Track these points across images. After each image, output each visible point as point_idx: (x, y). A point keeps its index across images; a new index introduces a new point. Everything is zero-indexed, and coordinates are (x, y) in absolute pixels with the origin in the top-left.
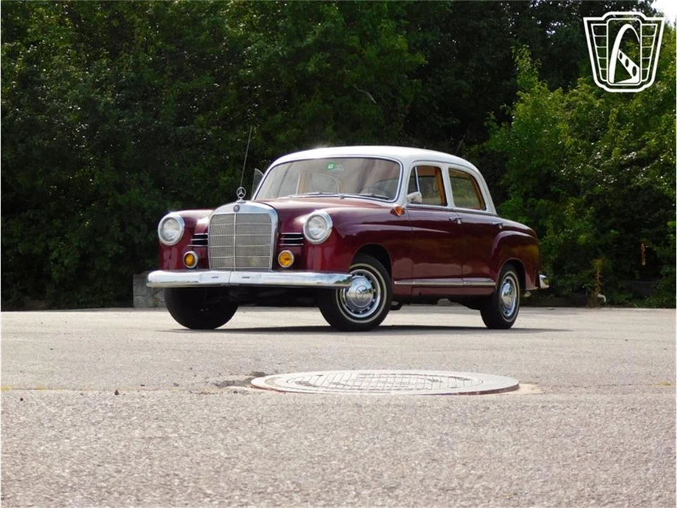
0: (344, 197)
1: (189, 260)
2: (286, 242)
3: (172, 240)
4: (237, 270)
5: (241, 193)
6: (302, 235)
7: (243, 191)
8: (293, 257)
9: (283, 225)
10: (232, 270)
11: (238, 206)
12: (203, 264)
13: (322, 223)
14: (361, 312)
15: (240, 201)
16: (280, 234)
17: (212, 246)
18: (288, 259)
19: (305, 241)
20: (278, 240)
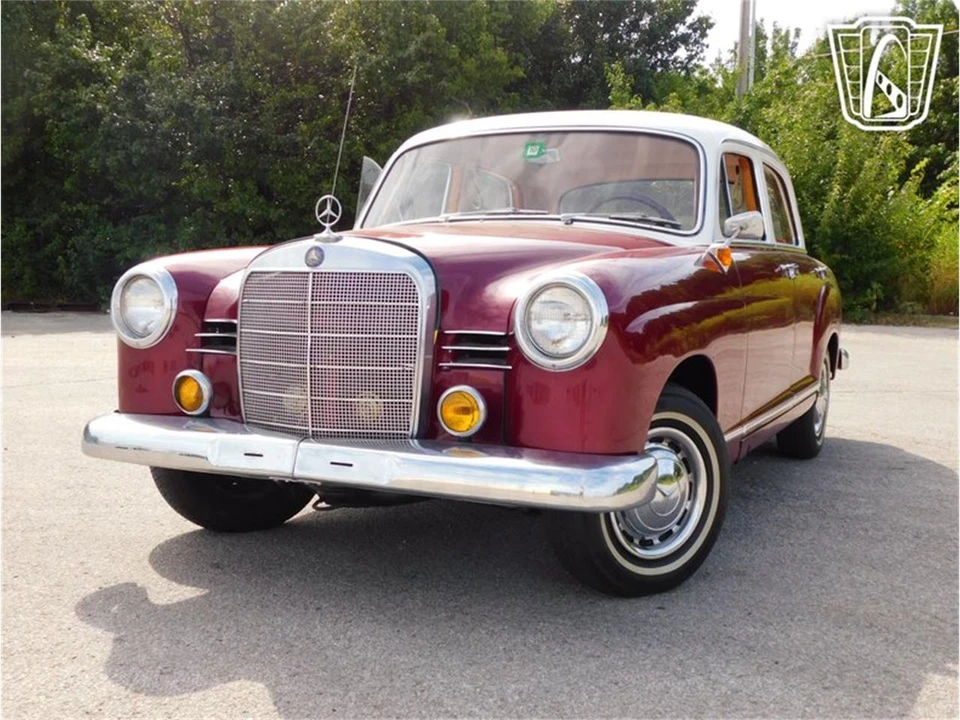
0: (573, 221)
1: (188, 393)
2: (457, 356)
3: (145, 333)
4: (316, 436)
5: (328, 211)
6: (510, 339)
7: (335, 208)
8: (481, 405)
9: (451, 306)
10: (303, 436)
11: (318, 249)
12: (226, 408)
13: (576, 306)
14: (656, 542)
15: (324, 234)
16: (441, 335)
17: (248, 360)
18: (466, 411)
19: (516, 356)
20: (437, 353)
